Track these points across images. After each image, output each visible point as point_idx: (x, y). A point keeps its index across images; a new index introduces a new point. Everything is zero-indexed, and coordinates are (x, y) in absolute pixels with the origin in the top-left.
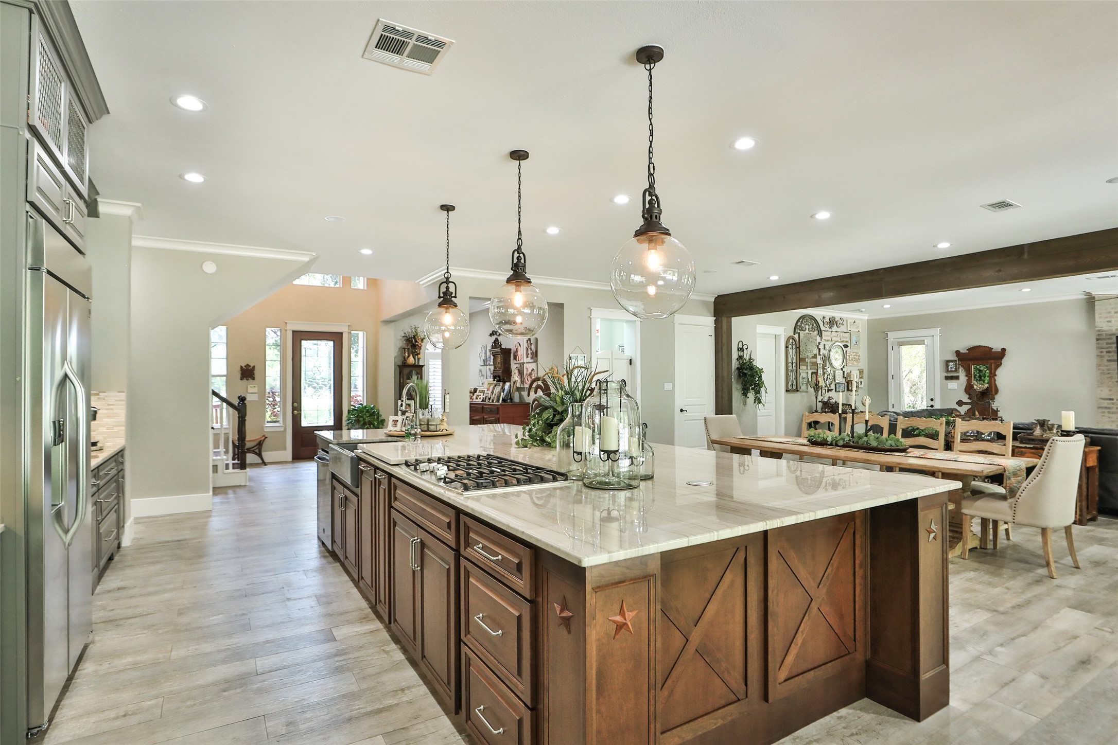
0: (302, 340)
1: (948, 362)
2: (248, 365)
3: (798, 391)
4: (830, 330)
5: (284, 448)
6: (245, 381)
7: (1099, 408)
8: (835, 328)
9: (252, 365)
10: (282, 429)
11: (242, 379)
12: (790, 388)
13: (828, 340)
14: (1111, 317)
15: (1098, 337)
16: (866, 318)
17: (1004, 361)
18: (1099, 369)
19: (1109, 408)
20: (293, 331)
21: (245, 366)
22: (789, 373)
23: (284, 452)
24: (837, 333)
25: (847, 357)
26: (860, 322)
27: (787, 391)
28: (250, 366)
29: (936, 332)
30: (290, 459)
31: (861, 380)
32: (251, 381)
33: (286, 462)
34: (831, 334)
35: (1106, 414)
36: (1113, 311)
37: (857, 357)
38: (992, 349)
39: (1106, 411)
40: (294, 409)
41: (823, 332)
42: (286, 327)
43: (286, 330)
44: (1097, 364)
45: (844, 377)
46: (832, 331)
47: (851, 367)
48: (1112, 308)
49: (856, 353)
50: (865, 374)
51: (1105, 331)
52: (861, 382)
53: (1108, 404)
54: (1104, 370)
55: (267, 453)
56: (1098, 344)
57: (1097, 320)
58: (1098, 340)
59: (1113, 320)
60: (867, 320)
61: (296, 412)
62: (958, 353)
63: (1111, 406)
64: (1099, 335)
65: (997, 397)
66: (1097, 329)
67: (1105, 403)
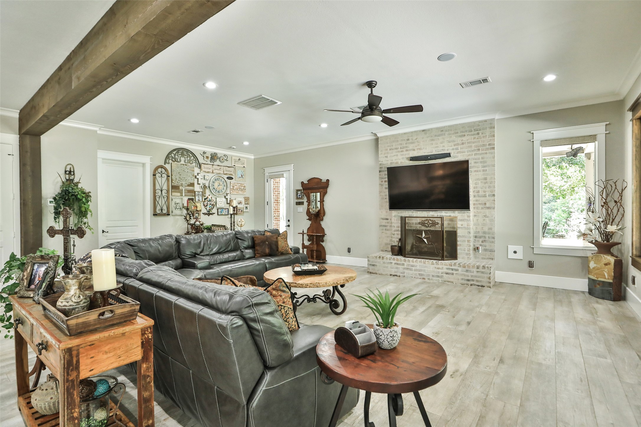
1: (298, 191)
3: (169, 215)
4: (212, 163)
7: (381, 226)
8: (218, 162)
12: (158, 212)
13: (208, 172)
14: (388, 153)
15: (380, 170)
16: (253, 157)
17: (329, 190)
18: (381, 195)
19: (386, 226)
22: (157, 199)
24: (220, 167)
25: (231, 187)
26: (245, 160)
27: (154, 215)
29: (291, 167)
31: (246, 205)
34: (213, 167)
35: (384, 231)
36: (389, 148)
37: (243, 188)
38: (322, 180)
39: (384, 228)
41: (203, 166)
44: (379, 192)
45: (227, 203)
46: (213, 165)
47: (237, 195)
48: (388, 146)
49: (241, 184)
50: (251, 201)
51: (384, 165)
52: (246, 207)
53: (385, 223)
54: (383, 196)
56: (380, 175)
57: (380, 156)
58: (380, 172)
59: (389, 155)
60: (254, 159)
62: (302, 183)
63: (387, 224)
64: (381, 168)
65: (325, 218)
66: (380, 163)
67: (384, 222)
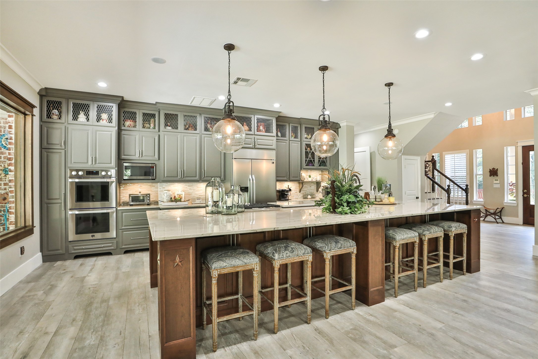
0: (530, 151)
2: (494, 169)
5: (517, 216)
6: (492, 177)
9: (496, 169)
10: (516, 205)
11: (490, 176)
20: (523, 147)
21: (492, 169)
23: (517, 218)
28: (495, 169)
30: (522, 223)
32: (495, 177)
33: (518, 225)
40: (524, 193)
42: (517, 145)
43: (517, 146)
55: (505, 217)
61: (525, 195)
